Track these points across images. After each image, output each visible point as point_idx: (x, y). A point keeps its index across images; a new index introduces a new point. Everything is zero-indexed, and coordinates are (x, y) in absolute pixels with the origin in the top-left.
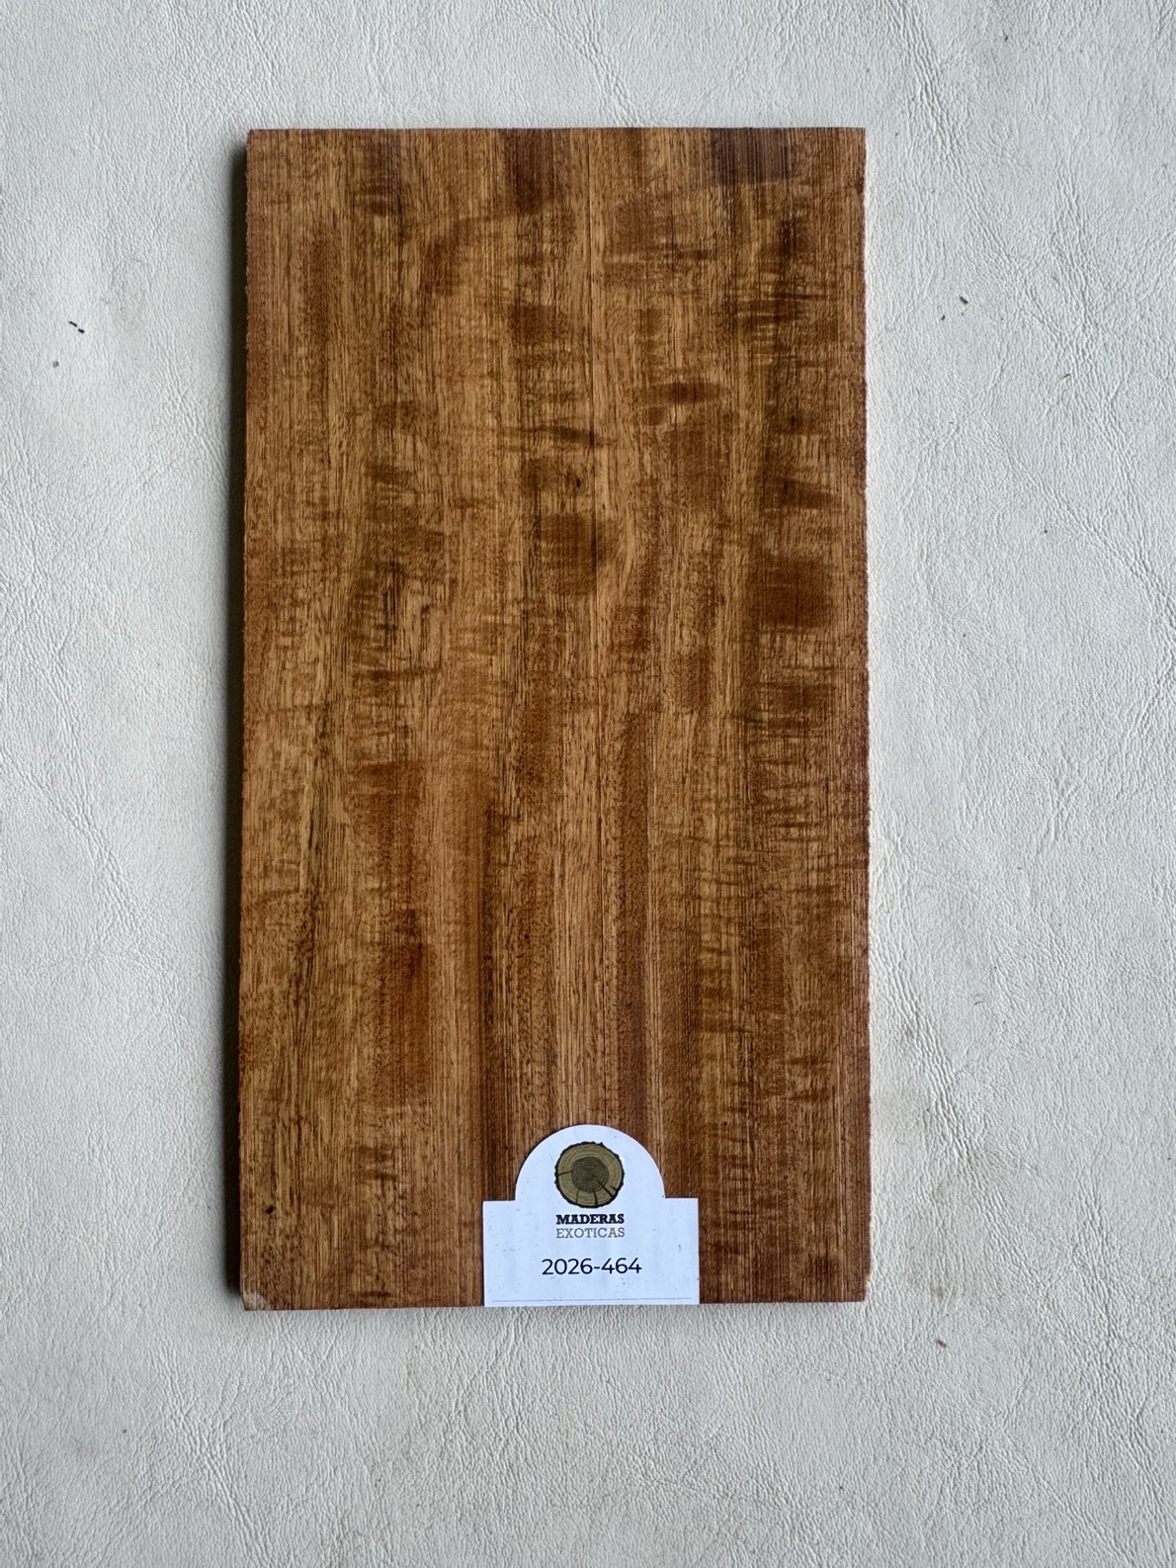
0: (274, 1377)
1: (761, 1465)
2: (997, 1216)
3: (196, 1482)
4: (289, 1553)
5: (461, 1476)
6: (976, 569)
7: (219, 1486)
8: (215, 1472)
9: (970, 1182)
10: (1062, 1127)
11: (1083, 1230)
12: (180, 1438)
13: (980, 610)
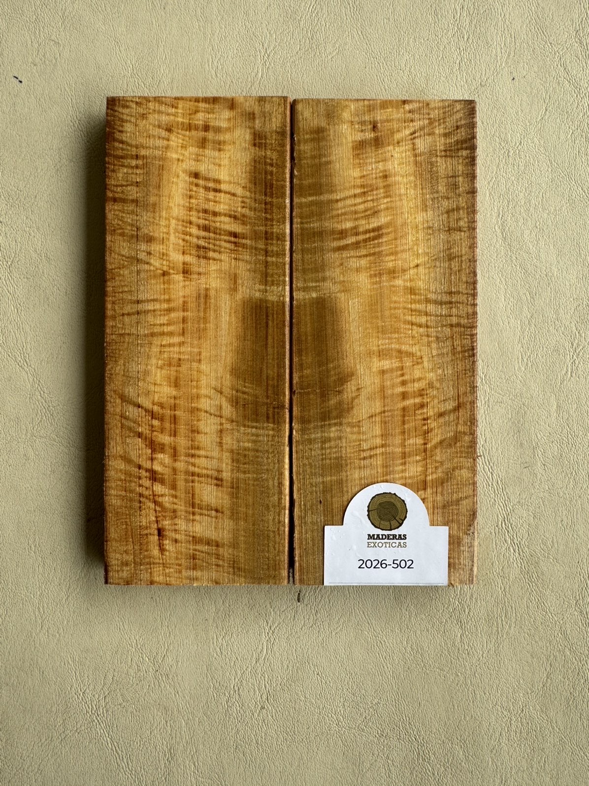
0: (132, 672)
1: (402, 720)
2: (534, 584)
3: (89, 729)
4: (141, 768)
5: (236, 726)
6: (530, 223)
7: (102, 731)
8: (99, 724)
9: (519, 565)
10: (571, 536)
11: (581, 592)
12: (80, 705)
13: (531, 247)
